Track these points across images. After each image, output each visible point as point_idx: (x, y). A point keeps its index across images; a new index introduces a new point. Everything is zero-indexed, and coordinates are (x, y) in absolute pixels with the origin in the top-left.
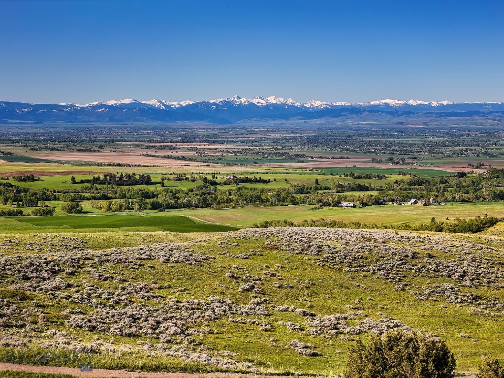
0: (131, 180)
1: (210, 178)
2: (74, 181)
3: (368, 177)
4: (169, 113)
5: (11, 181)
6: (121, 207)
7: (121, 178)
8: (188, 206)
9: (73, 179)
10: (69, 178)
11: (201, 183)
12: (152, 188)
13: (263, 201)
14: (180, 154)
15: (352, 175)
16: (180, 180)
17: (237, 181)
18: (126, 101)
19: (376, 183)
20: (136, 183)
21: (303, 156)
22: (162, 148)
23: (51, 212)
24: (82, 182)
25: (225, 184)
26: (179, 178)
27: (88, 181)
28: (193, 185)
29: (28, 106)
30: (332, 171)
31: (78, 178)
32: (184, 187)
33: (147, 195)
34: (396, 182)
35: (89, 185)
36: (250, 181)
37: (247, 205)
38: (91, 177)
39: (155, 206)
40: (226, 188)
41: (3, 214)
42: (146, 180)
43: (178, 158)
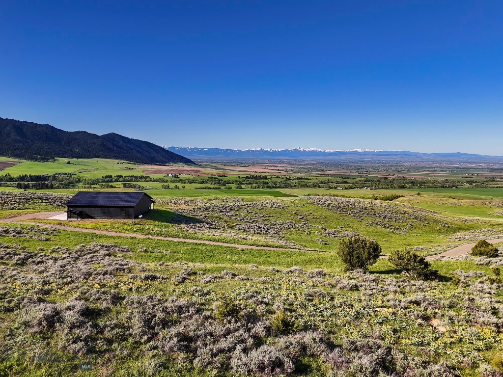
0: (259, 178)
1: (288, 177)
2: (239, 178)
3: (348, 178)
4: (274, 153)
5: (217, 177)
6: (256, 187)
7: (256, 177)
8: (280, 187)
9: (239, 176)
10: (237, 176)
11: (285, 179)
12: (267, 181)
13: (308, 186)
14: (278, 168)
15: (342, 177)
17: (298, 179)
18: (259, 149)
19: (351, 180)
20: (262, 179)
21: (323, 170)
22: (271, 166)
23: (231, 188)
24: (242, 178)
25: (294, 180)
26: (277, 177)
27: (244, 178)
28: (282, 180)
30: (334, 176)
31: (241, 176)
32: (279, 180)
33: (265, 183)
34: (359, 180)
35: (245, 179)
36: (303, 179)
37: (302, 187)
38: (245, 176)
39: (268, 187)
40: (294, 181)
41: (214, 188)
42: (265, 178)
43: (277, 170)
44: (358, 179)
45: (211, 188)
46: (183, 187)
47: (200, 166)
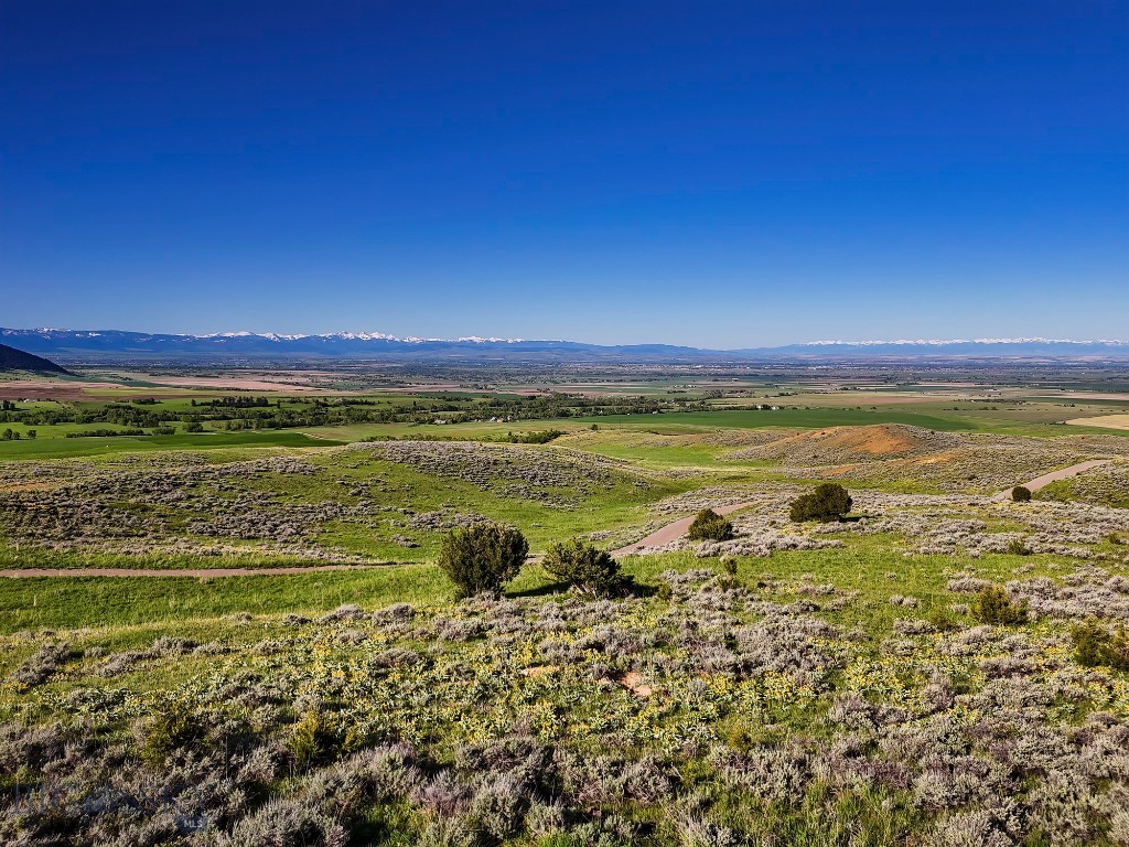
0: (249, 403)
1: (321, 400)
2: (194, 404)
3: (457, 399)
4: (283, 345)
5: (131, 404)
6: (240, 426)
7: (240, 401)
8: (302, 424)
9: (194, 402)
10: (189, 401)
11: (314, 405)
12: (268, 410)
13: (368, 420)
14: (295, 380)
15: (444, 398)
16: (294, 402)
17: (346, 403)
18: (243, 334)
19: (463, 404)
20: (255, 405)
21: (403, 382)
22: (277, 375)
23: (172, 432)
24: (202, 404)
25: (335, 406)
26: (294, 401)
27: (208, 404)
28: (305, 407)
29: (148, 336)
30: (427, 395)
31: (198, 401)
32: (298, 408)
33: (264, 416)
34: (480, 404)
35: (209, 407)
36: (357, 403)
37: (355, 423)
38: (211, 400)
39: (272, 425)
40: (337, 409)
41: (123, 433)
42: (263, 402)
43: (293, 384)
44: (478, 400)
45: (114, 434)
46: (32, 434)
47: (80, 377)
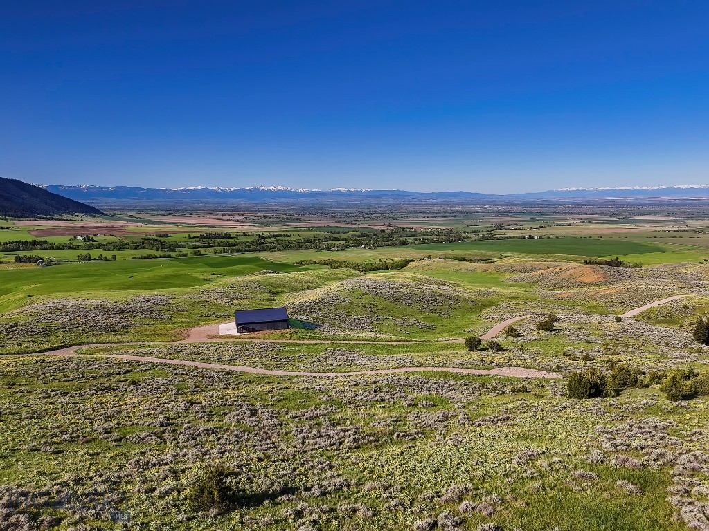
0: (219, 236)
1: (261, 234)
2: (190, 237)
3: (338, 233)
4: (224, 194)
5: (155, 237)
6: (221, 252)
7: (215, 235)
8: (254, 250)
9: (189, 236)
10: (187, 235)
11: (257, 237)
12: (232, 240)
13: (291, 247)
14: (236, 218)
15: (331, 232)
17: (275, 236)
18: (200, 187)
19: (343, 236)
20: (223, 238)
21: (300, 219)
22: (224, 215)
23: (185, 255)
24: (194, 237)
25: (269, 237)
26: (245, 235)
27: (197, 237)
28: (253, 239)
29: (143, 189)
30: (320, 229)
31: (192, 235)
32: (249, 240)
33: (231, 245)
34: (352, 235)
35: (199, 239)
36: (281, 236)
37: (284, 249)
38: (198, 235)
39: (239, 251)
40: (270, 240)
41: (161, 257)
42: (228, 236)
43: (235, 221)
44: (351, 233)
45: (156, 257)
46: (114, 257)
